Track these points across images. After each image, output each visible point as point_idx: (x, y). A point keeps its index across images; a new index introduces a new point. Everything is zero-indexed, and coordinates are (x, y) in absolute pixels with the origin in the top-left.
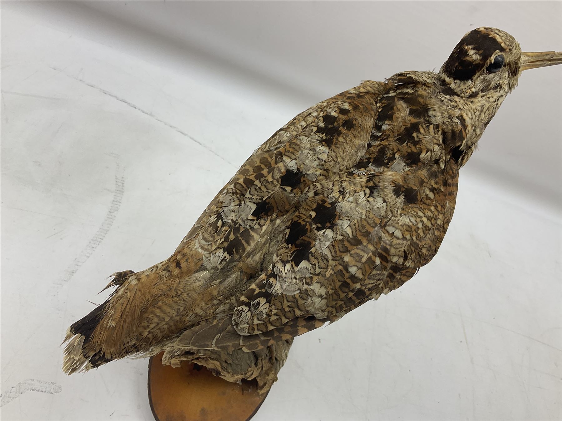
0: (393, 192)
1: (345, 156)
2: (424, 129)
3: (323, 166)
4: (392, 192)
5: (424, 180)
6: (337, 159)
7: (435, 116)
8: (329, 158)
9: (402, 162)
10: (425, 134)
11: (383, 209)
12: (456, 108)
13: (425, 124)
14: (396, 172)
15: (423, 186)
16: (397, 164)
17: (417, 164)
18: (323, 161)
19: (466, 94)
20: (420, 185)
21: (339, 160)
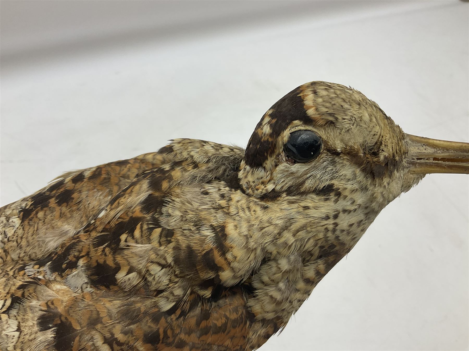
0: (38, 319)
1: (33, 239)
2: (142, 231)
3: (5, 244)
4: (36, 319)
5: (102, 318)
6: (21, 241)
7: (169, 215)
8: (14, 236)
9: (84, 275)
10: (139, 241)
11: (12, 341)
12: (220, 211)
13: (148, 224)
14: (68, 289)
15: (94, 328)
16: (76, 276)
17: (108, 287)
18: (6, 237)
19: (256, 192)
20: (88, 324)
21: (24, 243)
